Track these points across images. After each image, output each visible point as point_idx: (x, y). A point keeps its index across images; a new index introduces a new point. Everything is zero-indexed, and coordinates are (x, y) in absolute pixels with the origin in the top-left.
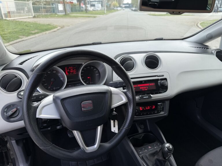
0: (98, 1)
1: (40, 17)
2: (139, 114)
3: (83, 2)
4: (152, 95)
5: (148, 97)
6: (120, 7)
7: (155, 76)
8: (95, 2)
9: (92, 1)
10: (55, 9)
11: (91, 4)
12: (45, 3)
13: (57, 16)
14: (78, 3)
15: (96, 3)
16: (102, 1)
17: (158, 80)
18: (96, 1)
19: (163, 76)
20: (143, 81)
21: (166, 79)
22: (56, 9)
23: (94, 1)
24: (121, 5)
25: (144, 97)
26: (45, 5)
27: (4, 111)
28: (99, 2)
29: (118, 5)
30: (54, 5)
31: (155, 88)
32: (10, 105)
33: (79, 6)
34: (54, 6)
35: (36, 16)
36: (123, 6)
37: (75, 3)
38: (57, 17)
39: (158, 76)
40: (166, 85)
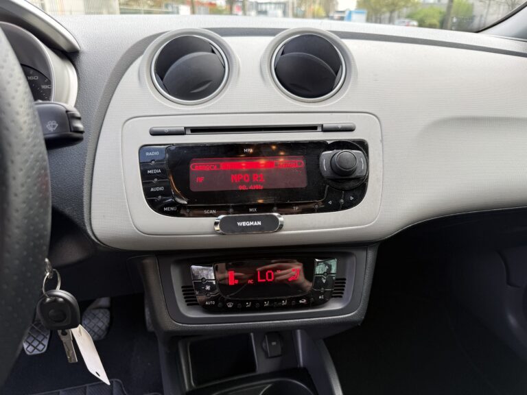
0: (276, 4)
2: (220, 304)
3: (240, 4)
4: (281, 219)
5: (259, 223)
6: (328, 17)
7: (313, 128)
8: (268, 6)
9: (262, 4)
11: (259, 9)
14: (228, 7)
15: (271, 8)
16: (285, 4)
17: (323, 146)
18: (270, 3)
19: (351, 130)
20: (249, 145)
21: (362, 146)
23: (266, 3)
24: (331, 14)
25: (239, 224)
28: (277, 6)
29: (323, 14)
30: (169, 7)
31: (301, 182)
33: (229, 13)
34: (170, 10)
36: (337, 16)
37: (221, 7)
39: (325, 130)
40: (357, 174)
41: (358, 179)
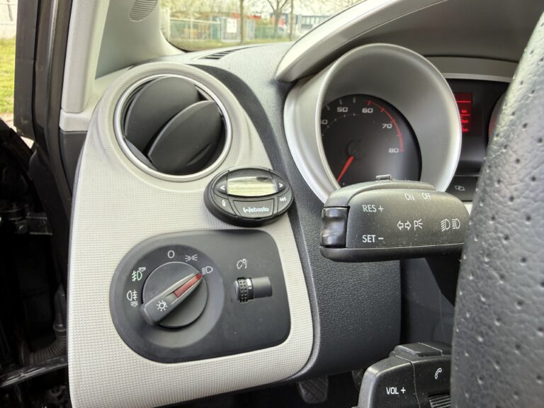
3: (284, 17)
8: (313, 19)
10: (219, 29)
11: (303, 23)
12: (197, 15)
14: (273, 19)
18: (315, 17)
22: (221, 31)
23: (310, 17)
26: (197, 18)
27: (130, 276)
30: (217, 19)
32: (166, 249)
33: (273, 26)
34: (218, 22)
37: (266, 19)
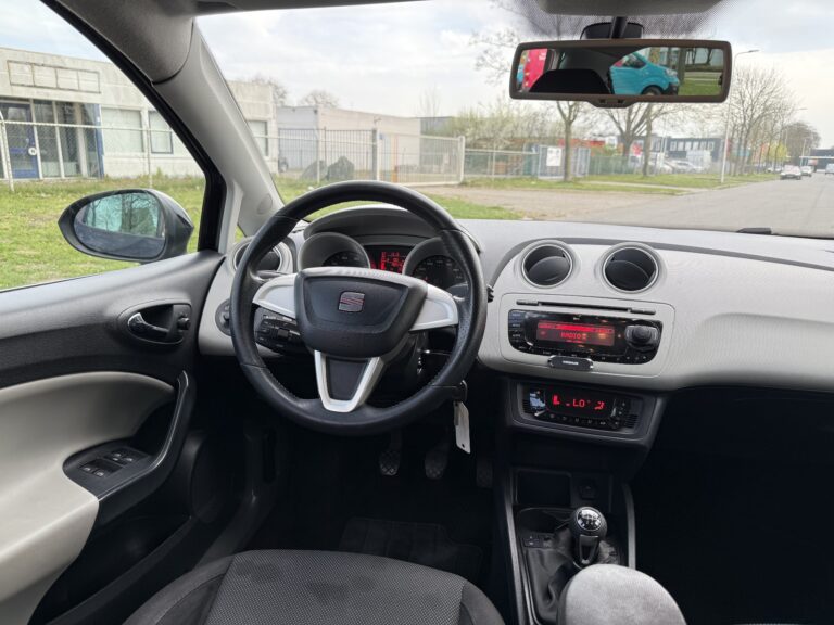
0: (700, 140)
1: (479, 186)
3: (639, 142)
4: (593, 364)
5: (577, 364)
6: (796, 161)
9: (679, 140)
10: (535, 162)
11: (672, 149)
12: (508, 143)
13: (533, 183)
15: (692, 146)
16: (716, 141)
19: (652, 314)
20: (577, 316)
21: (659, 325)
22: (537, 163)
24: (803, 157)
25: (564, 362)
26: (507, 148)
28: (703, 143)
30: (533, 149)
33: (621, 154)
34: (534, 153)
35: (469, 181)
38: (534, 186)
39: (633, 312)
40: (651, 342)
41: (651, 345)
